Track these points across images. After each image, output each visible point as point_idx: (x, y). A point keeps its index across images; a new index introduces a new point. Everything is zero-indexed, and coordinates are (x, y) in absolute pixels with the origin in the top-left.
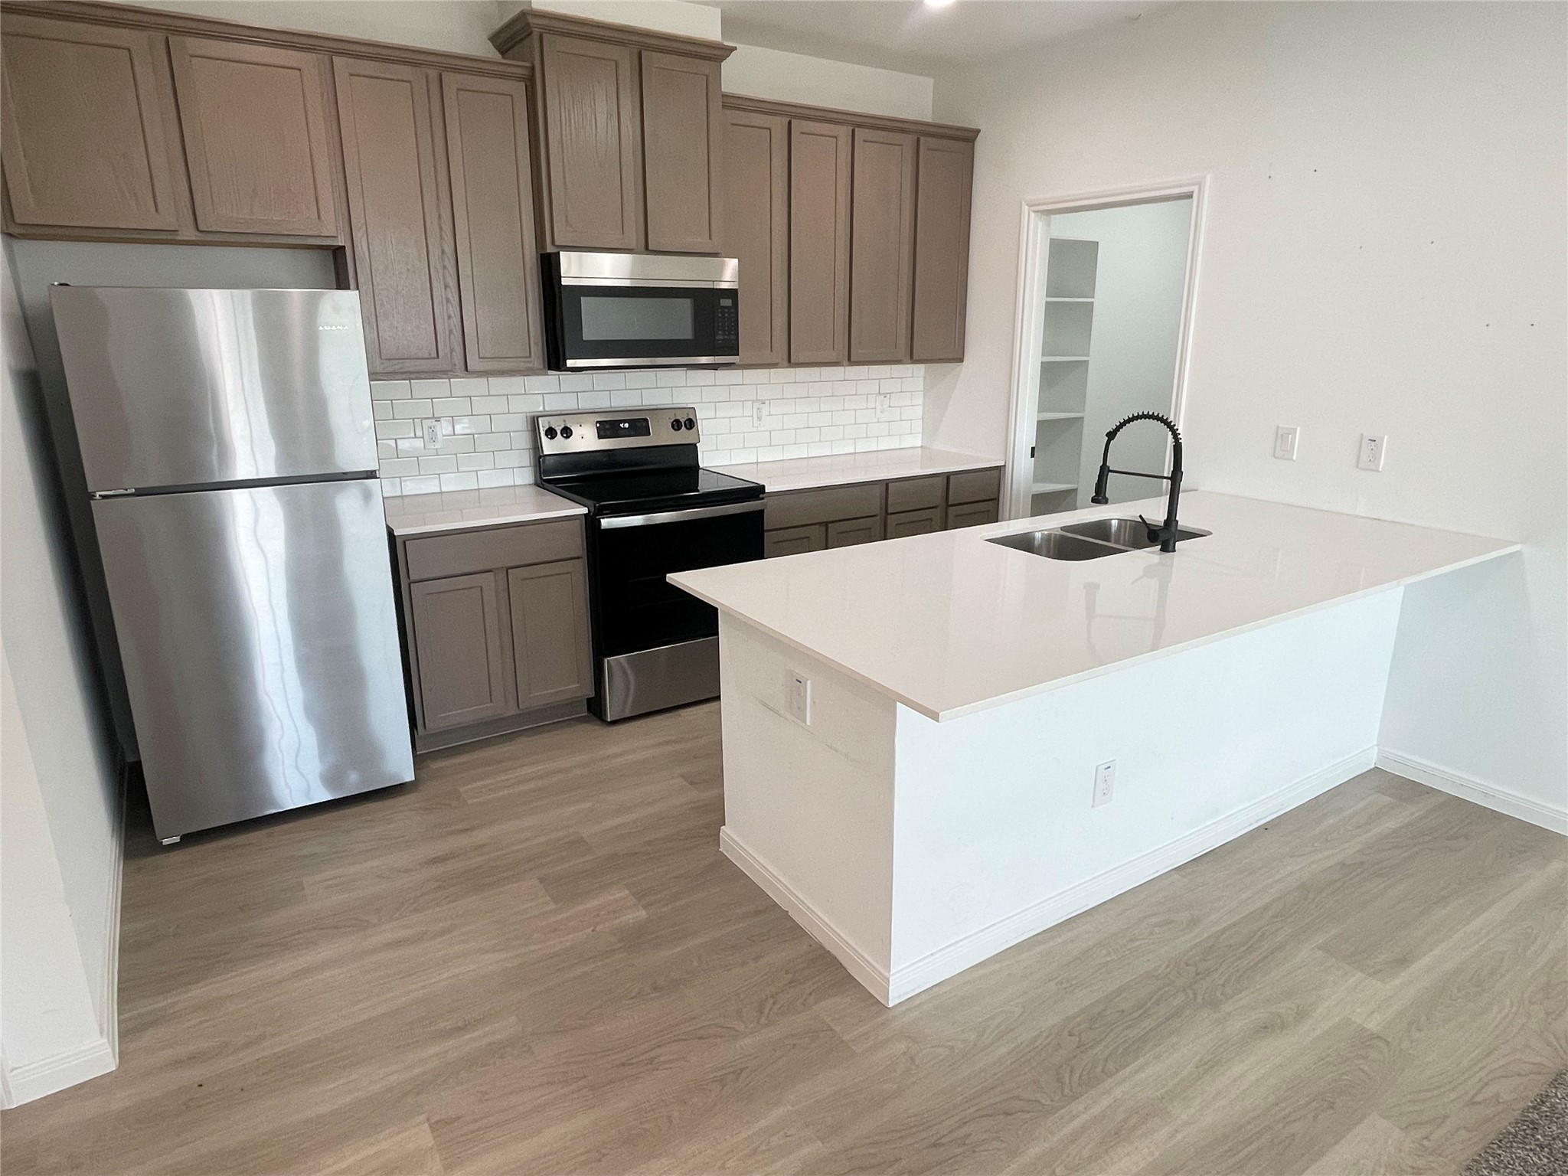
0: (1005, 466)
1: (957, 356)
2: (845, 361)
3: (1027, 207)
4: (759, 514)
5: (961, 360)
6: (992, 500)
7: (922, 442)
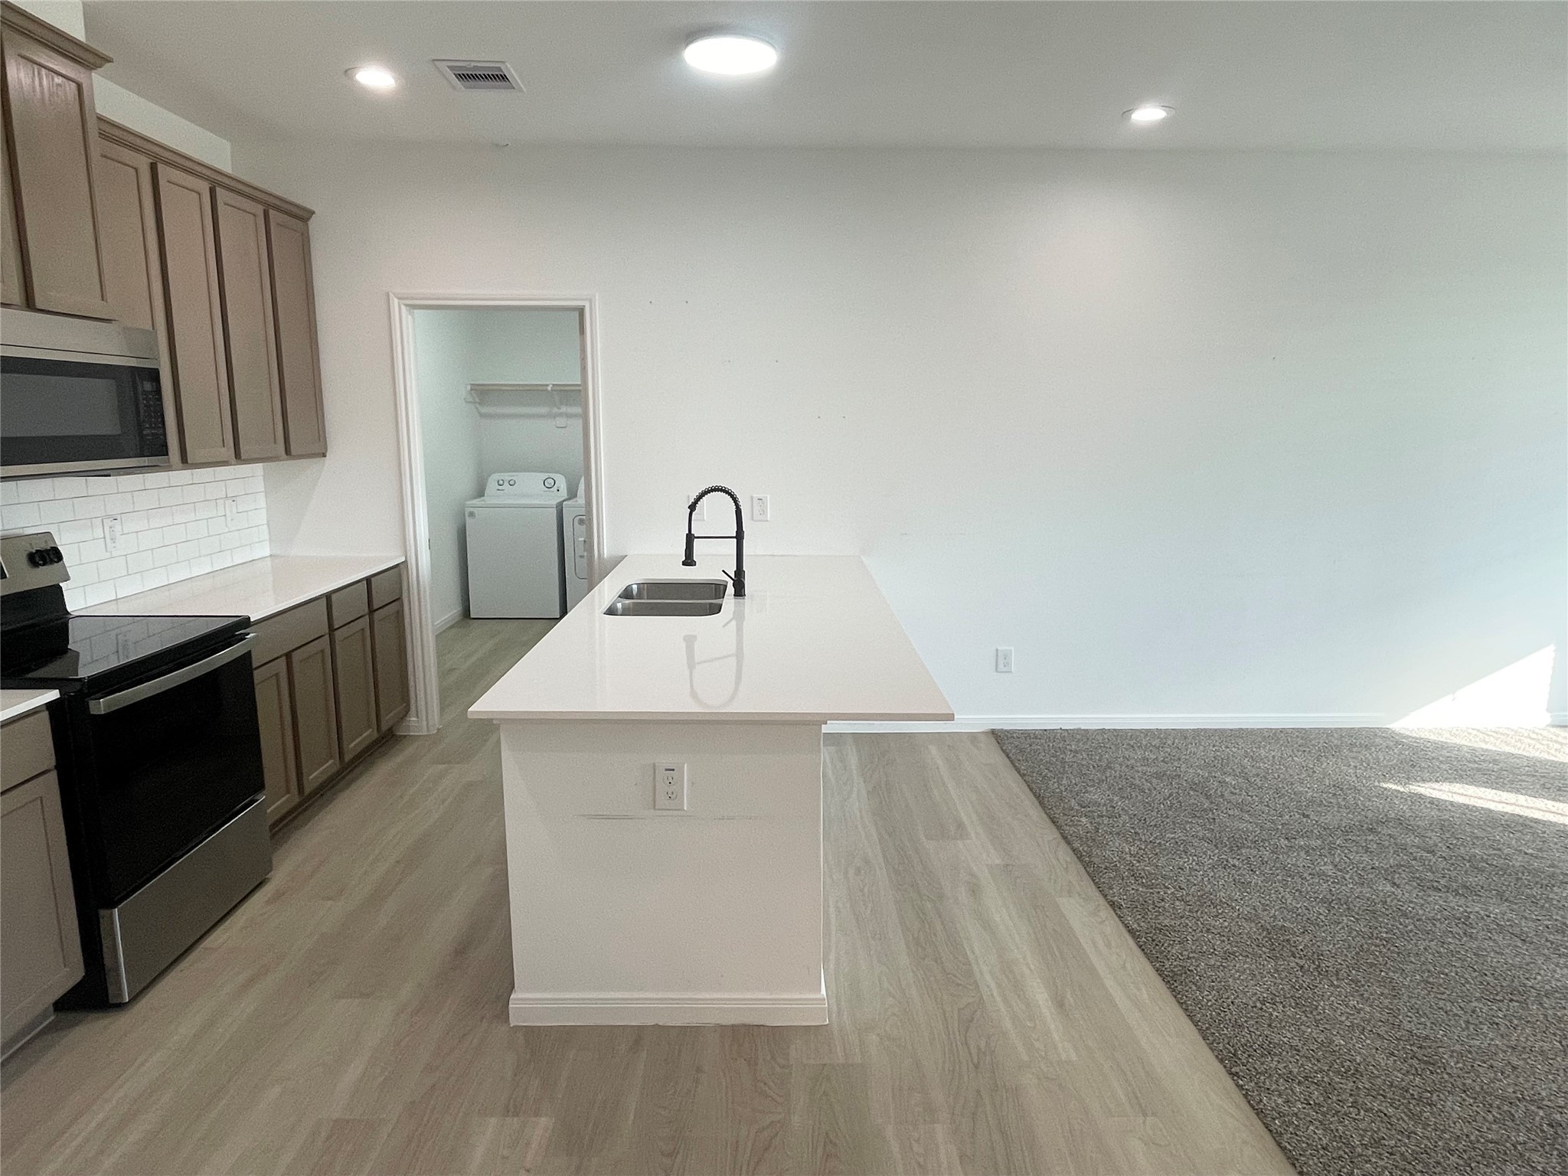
0: (405, 562)
1: (319, 450)
2: (234, 460)
3: (396, 300)
4: (247, 657)
5: (324, 455)
6: (396, 600)
7: (271, 550)
